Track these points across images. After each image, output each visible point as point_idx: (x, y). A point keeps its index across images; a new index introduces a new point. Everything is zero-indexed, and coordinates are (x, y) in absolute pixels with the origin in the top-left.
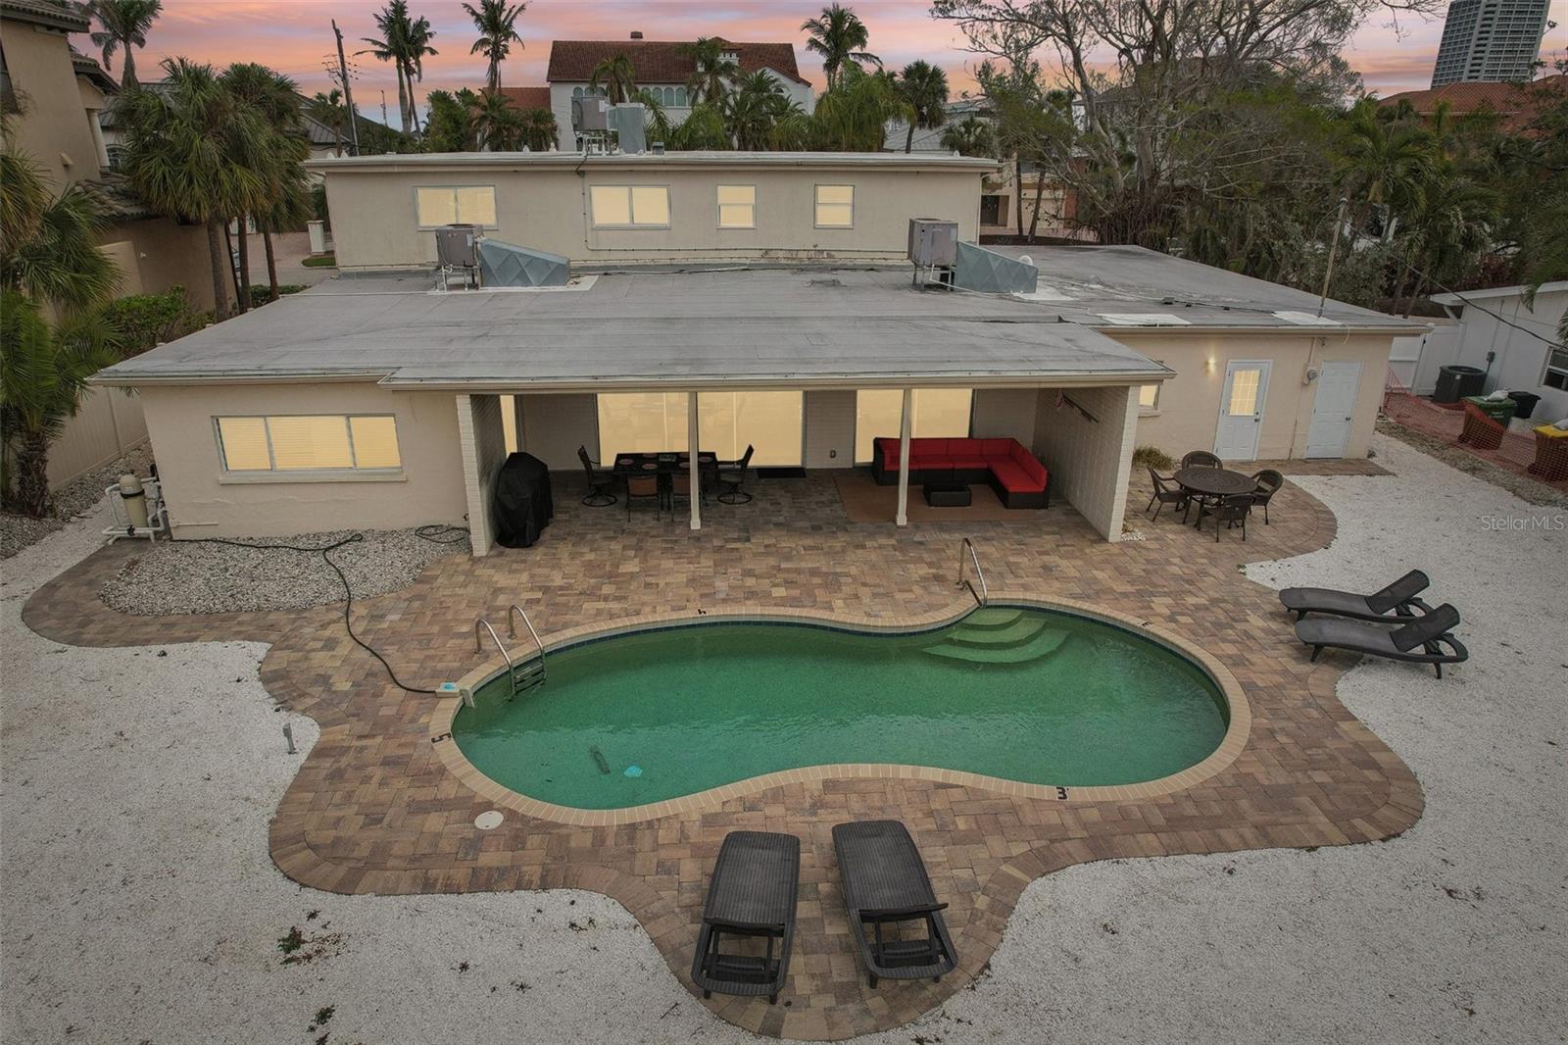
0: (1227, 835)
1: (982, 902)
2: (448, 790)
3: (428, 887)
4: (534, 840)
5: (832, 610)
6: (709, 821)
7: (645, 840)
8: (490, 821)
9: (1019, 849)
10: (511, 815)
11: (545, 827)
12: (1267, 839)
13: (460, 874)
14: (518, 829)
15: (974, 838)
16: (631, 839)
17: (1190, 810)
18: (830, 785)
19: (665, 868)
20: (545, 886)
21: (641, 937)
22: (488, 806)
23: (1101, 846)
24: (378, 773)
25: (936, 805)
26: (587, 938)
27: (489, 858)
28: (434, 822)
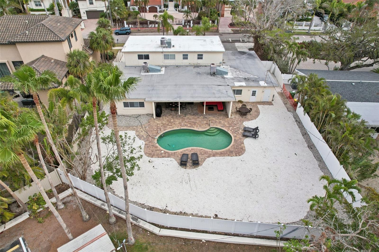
0: (225, 155)
1: (203, 160)
2: (158, 149)
3: (159, 157)
4: (167, 153)
5: (194, 128)
6: (181, 152)
7: (176, 154)
8: (162, 152)
9: (207, 156)
10: (164, 151)
11: (167, 152)
12: (229, 156)
13: (161, 156)
14: (165, 153)
15: (203, 154)
16: (175, 154)
17: (223, 153)
18: (192, 149)
19: (178, 156)
20: (168, 157)
21: (176, 162)
22: (162, 150)
23: (214, 156)
24: (152, 147)
25: (201, 151)
26: (172, 161)
27: (163, 155)
28: (158, 152)
